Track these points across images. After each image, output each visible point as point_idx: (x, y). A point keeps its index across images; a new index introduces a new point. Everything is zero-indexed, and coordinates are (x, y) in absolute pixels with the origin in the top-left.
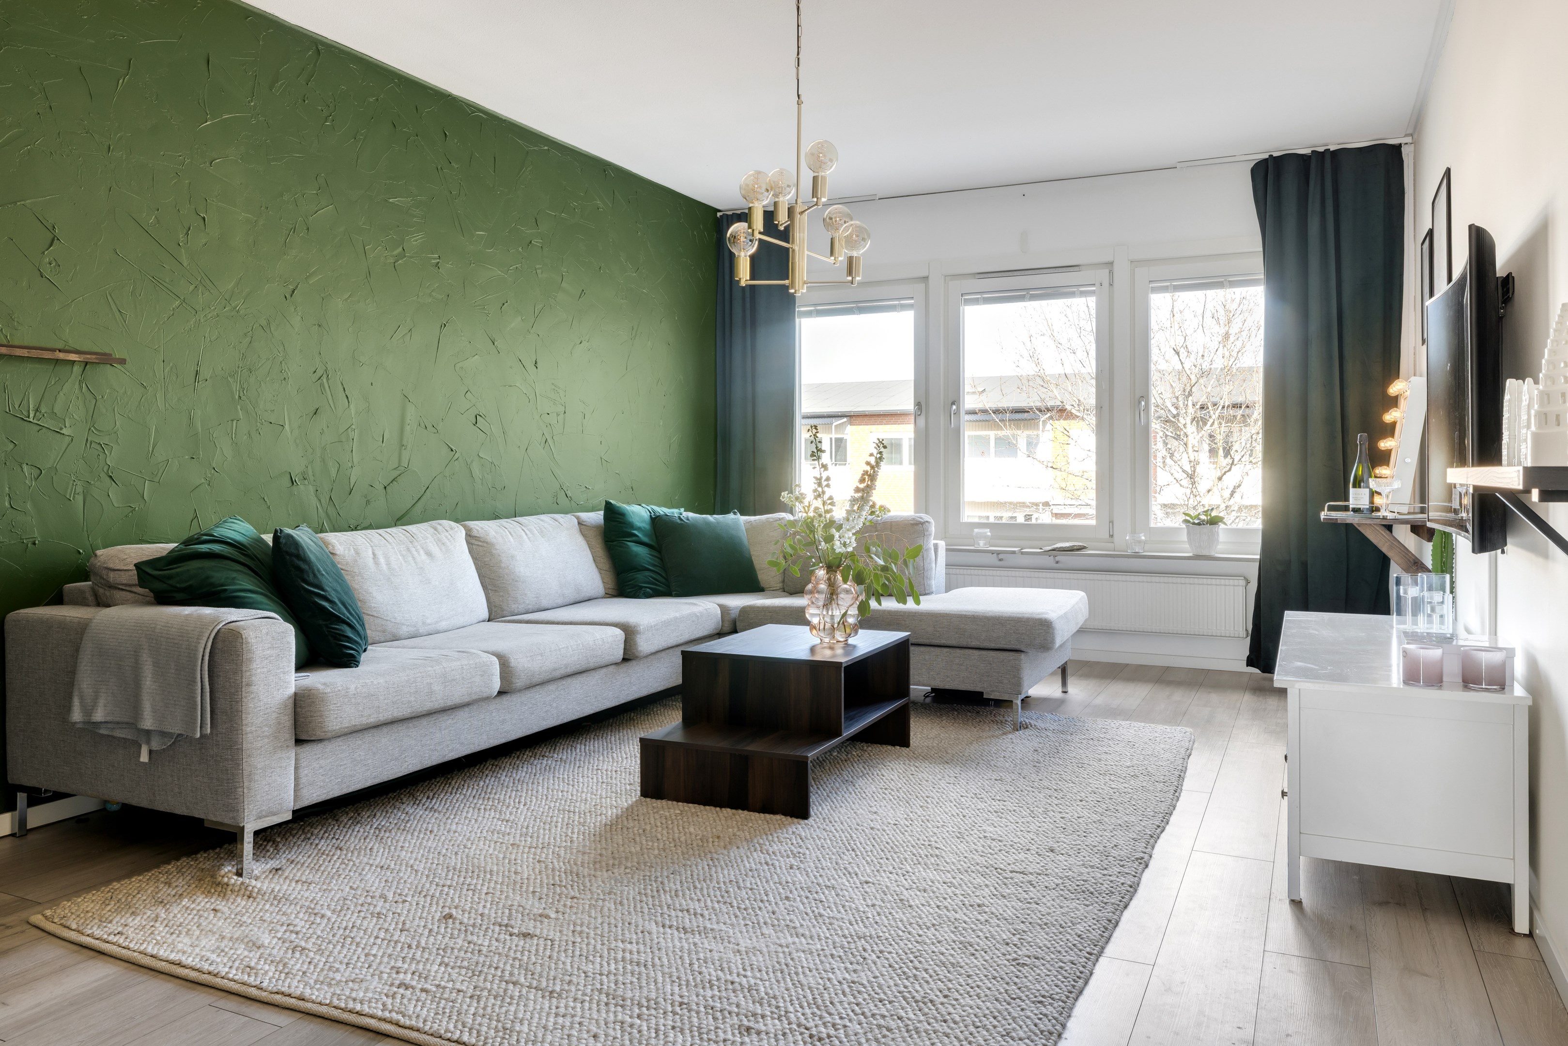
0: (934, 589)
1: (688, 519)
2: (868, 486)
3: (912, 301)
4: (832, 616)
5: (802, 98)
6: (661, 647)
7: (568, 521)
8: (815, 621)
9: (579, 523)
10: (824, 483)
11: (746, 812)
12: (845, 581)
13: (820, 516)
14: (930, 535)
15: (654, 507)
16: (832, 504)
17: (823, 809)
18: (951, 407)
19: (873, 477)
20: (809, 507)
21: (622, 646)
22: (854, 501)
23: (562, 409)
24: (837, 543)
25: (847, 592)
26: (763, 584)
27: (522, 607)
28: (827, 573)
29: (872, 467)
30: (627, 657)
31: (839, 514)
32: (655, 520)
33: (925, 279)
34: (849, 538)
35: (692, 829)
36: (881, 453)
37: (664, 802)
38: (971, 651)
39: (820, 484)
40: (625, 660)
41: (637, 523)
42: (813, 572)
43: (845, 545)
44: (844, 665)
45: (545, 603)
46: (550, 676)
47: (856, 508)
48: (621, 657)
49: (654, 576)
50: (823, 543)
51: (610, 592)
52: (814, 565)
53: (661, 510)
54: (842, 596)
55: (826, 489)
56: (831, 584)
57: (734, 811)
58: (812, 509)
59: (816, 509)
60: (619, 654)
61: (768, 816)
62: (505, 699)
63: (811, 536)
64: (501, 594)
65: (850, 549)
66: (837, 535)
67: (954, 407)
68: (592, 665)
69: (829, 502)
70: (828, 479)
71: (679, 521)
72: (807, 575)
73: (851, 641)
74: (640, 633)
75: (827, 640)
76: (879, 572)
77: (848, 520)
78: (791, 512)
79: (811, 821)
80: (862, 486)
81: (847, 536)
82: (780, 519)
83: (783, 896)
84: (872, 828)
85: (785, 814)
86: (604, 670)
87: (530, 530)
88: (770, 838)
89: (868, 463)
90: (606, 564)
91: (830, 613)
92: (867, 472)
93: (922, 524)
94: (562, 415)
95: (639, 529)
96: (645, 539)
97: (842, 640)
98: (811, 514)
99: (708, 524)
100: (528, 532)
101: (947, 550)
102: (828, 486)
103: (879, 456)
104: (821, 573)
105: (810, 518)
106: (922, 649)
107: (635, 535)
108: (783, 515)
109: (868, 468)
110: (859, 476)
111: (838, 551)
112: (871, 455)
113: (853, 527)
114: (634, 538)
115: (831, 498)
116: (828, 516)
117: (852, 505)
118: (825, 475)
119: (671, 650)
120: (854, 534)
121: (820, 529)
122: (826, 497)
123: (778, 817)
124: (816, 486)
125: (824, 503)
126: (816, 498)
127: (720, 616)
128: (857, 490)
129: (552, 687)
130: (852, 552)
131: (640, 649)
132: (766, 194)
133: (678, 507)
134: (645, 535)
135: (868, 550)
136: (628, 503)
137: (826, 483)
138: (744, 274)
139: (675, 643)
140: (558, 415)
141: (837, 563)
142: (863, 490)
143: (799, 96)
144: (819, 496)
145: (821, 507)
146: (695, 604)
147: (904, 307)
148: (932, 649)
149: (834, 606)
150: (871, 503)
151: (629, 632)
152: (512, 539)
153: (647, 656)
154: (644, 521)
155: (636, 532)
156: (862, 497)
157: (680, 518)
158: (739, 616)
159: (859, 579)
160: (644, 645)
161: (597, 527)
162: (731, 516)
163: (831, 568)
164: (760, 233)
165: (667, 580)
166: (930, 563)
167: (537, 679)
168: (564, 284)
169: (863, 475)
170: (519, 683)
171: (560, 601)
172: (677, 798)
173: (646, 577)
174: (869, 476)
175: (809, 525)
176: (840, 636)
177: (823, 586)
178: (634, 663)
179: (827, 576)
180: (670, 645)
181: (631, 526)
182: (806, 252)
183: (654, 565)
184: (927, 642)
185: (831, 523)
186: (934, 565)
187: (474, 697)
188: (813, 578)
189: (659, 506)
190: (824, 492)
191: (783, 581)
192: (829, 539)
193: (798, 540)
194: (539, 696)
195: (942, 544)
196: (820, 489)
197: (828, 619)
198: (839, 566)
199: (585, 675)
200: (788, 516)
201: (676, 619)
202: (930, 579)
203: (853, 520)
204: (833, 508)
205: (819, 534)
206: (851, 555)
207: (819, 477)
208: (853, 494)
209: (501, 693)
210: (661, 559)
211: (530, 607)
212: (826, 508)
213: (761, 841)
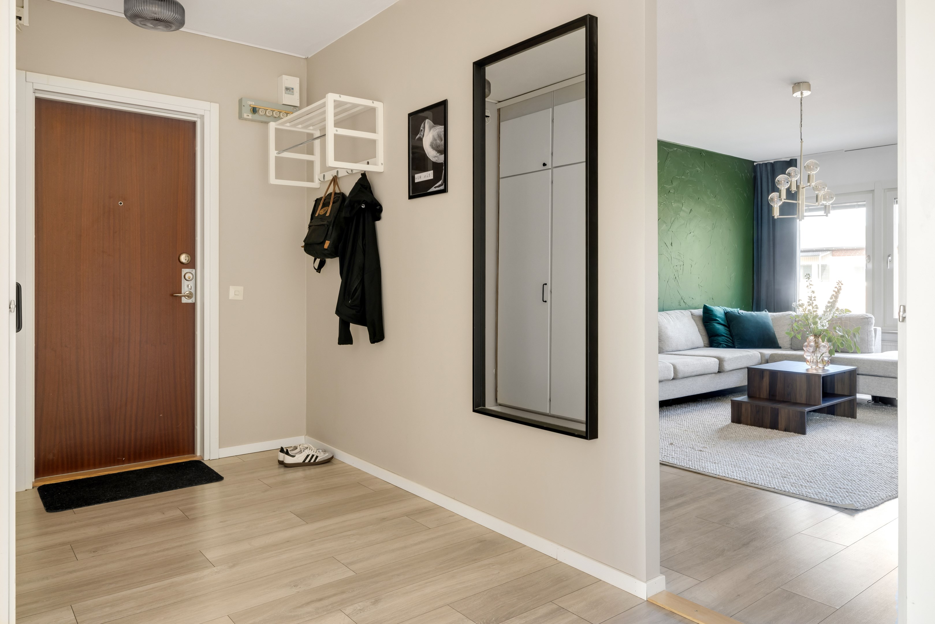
0: (874, 350)
1: (742, 314)
2: (834, 301)
3: (865, 203)
4: (817, 357)
5: (803, 140)
6: (734, 368)
7: (687, 313)
8: (808, 358)
9: (692, 315)
10: (813, 299)
11: (777, 431)
12: (823, 341)
13: (811, 313)
14: (872, 324)
15: (725, 308)
16: (817, 308)
17: (812, 433)
18: (888, 258)
19: (836, 297)
20: (806, 309)
21: (718, 366)
22: (827, 307)
23: (682, 263)
24: (819, 325)
25: (824, 346)
26: (780, 345)
27: (670, 349)
28: (814, 338)
29: (836, 293)
30: (720, 371)
31: (820, 312)
32: (726, 314)
33: (872, 191)
34: (825, 323)
35: (755, 433)
36: (840, 287)
37: (741, 425)
38: (891, 379)
39: (811, 300)
40: (719, 372)
41: (719, 315)
42: (807, 337)
43: (823, 326)
44: (822, 376)
45: (680, 348)
46: (691, 375)
47: (828, 310)
48: (718, 371)
49: (726, 339)
50: (812, 325)
51: (706, 345)
52: (808, 334)
53: (729, 309)
54: (821, 348)
55: (814, 301)
56: (816, 343)
57: (772, 430)
58: (807, 310)
59: (809, 310)
60: (717, 370)
61: (787, 433)
62: (674, 381)
63: (807, 322)
64: (662, 343)
65: (826, 328)
66: (819, 322)
67: (890, 258)
68: (706, 372)
69: (815, 307)
70: (815, 297)
71: (738, 314)
72: (805, 339)
73: (826, 368)
74: (724, 361)
75: (814, 367)
76: (839, 338)
77: (825, 315)
78: (795, 311)
79: (806, 436)
80: (831, 301)
81: (824, 322)
82: (789, 315)
83: (796, 453)
84: (834, 440)
85: (795, 432)
86: (710, 375)
87: (672, 317)
88: (789, 438)
89: (834, 291)
90: (704, 333)
91: (816, 355)
92: (834, 295)
93: (867, 318)
94: (682, 266)
95: (719, 317)
96: (722, 322)
97: (822, 367)
98: (807, 312)
99: (752, 316)
100: (672, 318)
101: (882, 333)
102: (815, 300)
103: (839, 288)
104: (812, 338)
105: (806, 314)
106: (864, 377)
107: (717, 320)
108: (790, 312)
109: (834, 293)
110: (830, 296)
111: (819, 328)
112: (836, 287)
113: (827, 318)
114: (717, 322)
115: (816, 305)
116: (815, 313)
117: (826, 309)
118: (813, 295)
119: (738, 370)
120: (827, 321)
121: (811, 319)
122: (814, 305)
123: (792, 433)
124: (809, 300)
125: (813, 308)
126: (809, 305)
127: (760, 357)
128: (829, 302)
129: (691, 379)
130: (826, 329)
131: (725, 368)
132: (787, 184)
133: (737, 308)
134: (722, 320)
135: (835, 328)
136: (714, 306)
137: (814, 299)
138: (776, 214)
139: (740, 367)
140: (680, 266)
141: (819, 334)
142: (832, 302)
143: (801, 139)
144: (811, 305)
145: (812, 309)
146: (749, 351)
147: (859, 206)
148: (870, 377)
149: (818, 352)
150: (836, 308)
151: (721, 361)
152: (666, 321)
153: (727, 372)
154: (721, 314)
155: (718, 319)
156: (831, 306)
157: (738, 313)
158: (770, 358)
159: (829, 340)
160: (727, 366)
161: (699, 316)
162: (764, 312)
163: (816, 336)
164: (784, 199)
165: (732, 341)
166: (872, 338)
167: (686, 375)
168: (683, 208)
169: (832, 296)
170: (680, 375)
171: (686, 348)
172: (747, 424)
173: (723, 339)
174: (835, 296)
175: (806, 317)
176: (821, 366)
177: (812, 344)
178: (722, 374)
179: (814, 339)
180: (738, 368)
181: (716, 316)
182: (805, 203)
183: (727, 334)
184: (867, 373)
185: (816, 316)
186: (874, 339)
187: (665, 378)
188: (807, 340)
189: (728, 307)
190: (813, 303)
191: (791, 344)
192: (815, 323)
193: (800, 324)
194: (686, 382)
195: (879, 329)
196: (811, 302)
197: (815, 357)
198: (820, 335)
199: (703, 376)
200: (793, 313)
201: (741, 356)
202: (871, 345)
203: (827, 315)
204: (817, 310)
205: (811, 321)
206: (826, 330)
207: (810, 296)
208: (827, 304)
209: (673, 379)
210: (730, 331)
211: (674, 349)
212: (814, 310)
213: (785, 439)
